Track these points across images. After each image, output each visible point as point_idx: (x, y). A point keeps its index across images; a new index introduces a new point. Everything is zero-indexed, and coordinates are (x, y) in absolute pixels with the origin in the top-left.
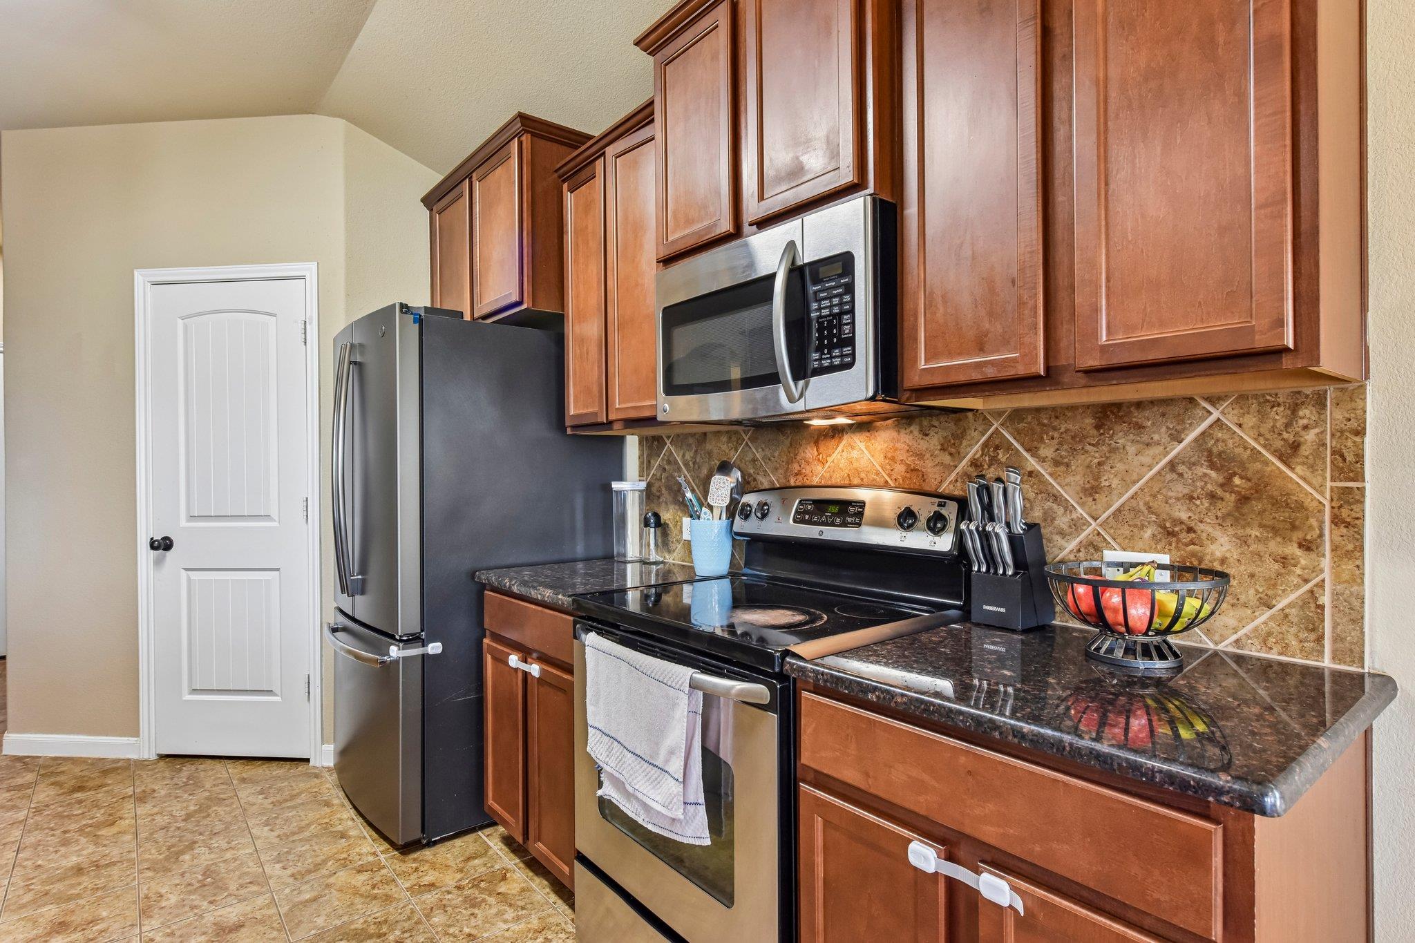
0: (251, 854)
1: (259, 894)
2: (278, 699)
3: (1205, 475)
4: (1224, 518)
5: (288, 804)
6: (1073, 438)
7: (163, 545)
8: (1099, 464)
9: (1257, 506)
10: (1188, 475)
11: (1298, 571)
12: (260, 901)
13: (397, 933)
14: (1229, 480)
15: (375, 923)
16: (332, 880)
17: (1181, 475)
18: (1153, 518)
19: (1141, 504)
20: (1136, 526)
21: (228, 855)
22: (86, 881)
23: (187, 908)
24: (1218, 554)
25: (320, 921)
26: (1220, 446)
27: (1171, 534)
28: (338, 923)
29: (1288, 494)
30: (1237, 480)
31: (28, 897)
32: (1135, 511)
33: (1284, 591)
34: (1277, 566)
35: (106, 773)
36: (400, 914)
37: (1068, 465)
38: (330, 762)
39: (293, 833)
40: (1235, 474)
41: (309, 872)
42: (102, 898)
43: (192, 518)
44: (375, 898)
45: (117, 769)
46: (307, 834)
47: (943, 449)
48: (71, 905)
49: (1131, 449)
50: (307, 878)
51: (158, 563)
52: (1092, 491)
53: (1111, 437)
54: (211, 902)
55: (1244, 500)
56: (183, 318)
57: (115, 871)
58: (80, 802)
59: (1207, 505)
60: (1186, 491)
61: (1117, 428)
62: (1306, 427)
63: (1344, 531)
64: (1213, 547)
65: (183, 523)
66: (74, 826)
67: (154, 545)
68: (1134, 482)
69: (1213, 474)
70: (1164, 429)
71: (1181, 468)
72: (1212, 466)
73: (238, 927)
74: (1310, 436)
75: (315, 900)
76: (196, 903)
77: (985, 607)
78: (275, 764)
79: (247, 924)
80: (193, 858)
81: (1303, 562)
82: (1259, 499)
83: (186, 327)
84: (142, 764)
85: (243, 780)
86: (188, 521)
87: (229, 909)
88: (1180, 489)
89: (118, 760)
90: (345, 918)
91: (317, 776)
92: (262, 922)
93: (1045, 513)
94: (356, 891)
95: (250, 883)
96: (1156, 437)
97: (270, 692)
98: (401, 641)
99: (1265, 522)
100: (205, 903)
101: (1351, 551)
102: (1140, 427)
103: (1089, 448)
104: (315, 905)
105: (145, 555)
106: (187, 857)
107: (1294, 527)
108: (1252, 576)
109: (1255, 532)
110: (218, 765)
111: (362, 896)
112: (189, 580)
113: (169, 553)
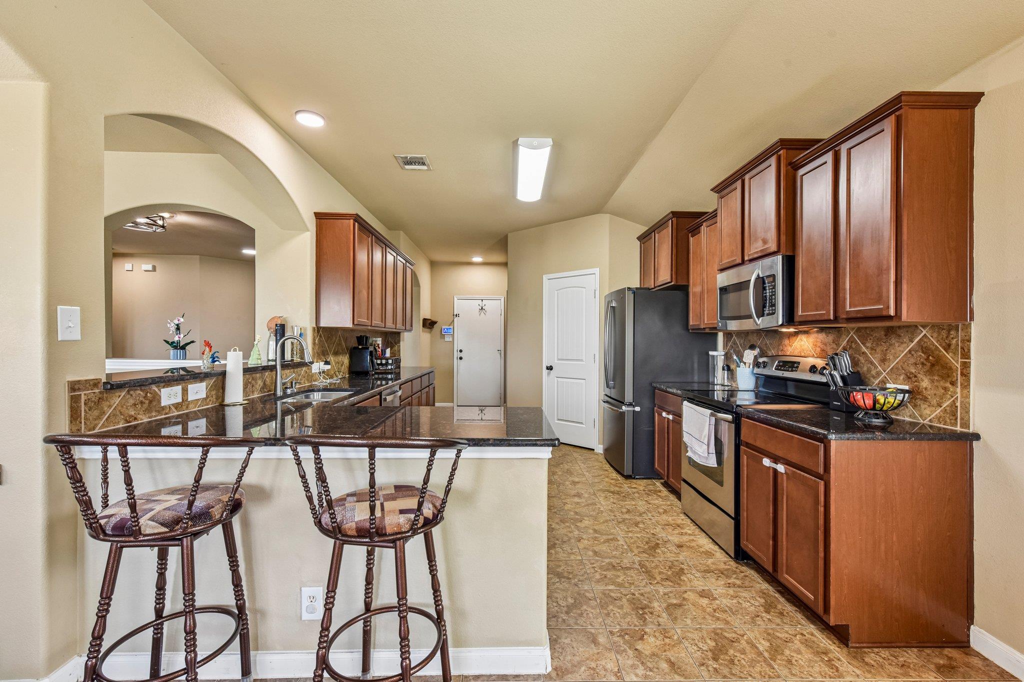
2: (584, 426)
3: (921, 355)
4: (926, 372)
5: (589, 459)
6: (878, 339)
7: (550, 368)
8: (886, 350)
9: (937, 368)
10: (915, 355)
11: (950, 393)
12: (584, 479)
14: (928, 357)
16: (604, 479)
17: (913, 355)
18: (904, 371)
19: (899, 366)
20: (898, 374)
21: (573, 468)
24: (924, 386)
25: (601, 487)
26: (925, 345)
27: (909, 378)
29: (947, 364)
30: (931, 358)
32: (898, 369)
33: (945, 401)
34: (943, 391)
36: (625, 491)
37: (876, 350)
38: (602, 452)
39: (591, 466)
40: (930, 355)
43: (559, 359)
44: (617, 486)
46: (595, 468)
47: (833, 342)
49: (897, 345)
50: (596, 477)
51: (549, 374)
52: (883, 360)
53: (890, 340)
55: (933, 365)
56: (557, 290)
59: (921, 367)
60: (914, 361)
61: (892, 336)
62: (953, 338)
63: (964, 378)
64: (922, 383)
65: (556, 361)
67: (547, 368)
68: (898, 357)
69: (923, 355)
70: (907, 337)
71: (913, 352)
72: (923, 352)
74: (954, 342)
75: (599, 482)
77: (834, 403)
78: (583, 449)
81: (951, 390)
82: (938, 365)
83: (558, 293)
85: (575, 451)
86: (557, 360)
88: (912, 361)
91: (597, 455)
93: (868, 369)
94: (611, 483)
96: (905, 340)
97: (582, 423)
98: (626, 404)
99: (939, 374)
101: (966, 386)
102: (900, 336)
103: (883, 343)
105: (545, 371)
107: (949, 376)
108: (935, 394)
109: (936, 378)
110: (566, 446)
112: (558, 381)
113: (552, 371)
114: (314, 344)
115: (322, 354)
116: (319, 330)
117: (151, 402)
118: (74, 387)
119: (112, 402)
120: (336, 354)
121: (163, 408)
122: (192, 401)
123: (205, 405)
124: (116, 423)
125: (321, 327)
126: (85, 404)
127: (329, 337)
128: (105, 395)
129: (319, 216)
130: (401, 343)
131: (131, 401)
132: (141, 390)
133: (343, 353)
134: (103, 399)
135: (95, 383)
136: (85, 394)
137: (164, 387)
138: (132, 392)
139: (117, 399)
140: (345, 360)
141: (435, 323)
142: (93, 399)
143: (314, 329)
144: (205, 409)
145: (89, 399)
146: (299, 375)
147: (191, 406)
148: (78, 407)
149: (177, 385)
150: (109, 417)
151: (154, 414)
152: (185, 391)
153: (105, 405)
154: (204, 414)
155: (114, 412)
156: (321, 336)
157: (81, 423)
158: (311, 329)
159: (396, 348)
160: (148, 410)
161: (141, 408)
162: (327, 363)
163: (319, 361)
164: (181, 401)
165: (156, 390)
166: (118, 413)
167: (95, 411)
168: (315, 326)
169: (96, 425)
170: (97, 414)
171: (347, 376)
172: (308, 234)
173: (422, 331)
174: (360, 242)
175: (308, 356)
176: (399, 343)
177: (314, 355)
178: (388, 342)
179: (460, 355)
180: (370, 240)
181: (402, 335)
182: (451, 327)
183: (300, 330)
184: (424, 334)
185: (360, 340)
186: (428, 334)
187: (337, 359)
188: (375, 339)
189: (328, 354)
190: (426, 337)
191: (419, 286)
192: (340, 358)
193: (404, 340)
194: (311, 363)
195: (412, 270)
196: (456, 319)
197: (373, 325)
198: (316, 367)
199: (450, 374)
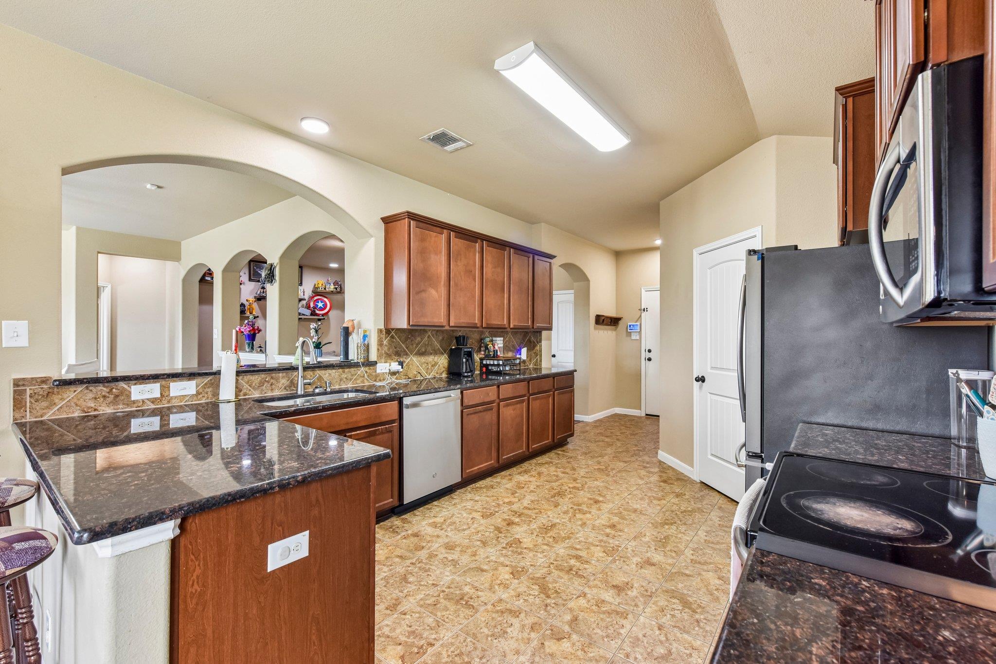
0: (688, 540)
1: (673, 558)
5: (725, 529)
7: (701, 379)
13: (702, 617)
15: (698, 605)
16: (704, 573)
21: (680, 535)
22: (633, 516)
23: (647, 546)
28: (685, 592)
31: (616, 511)
35: (678, 479)
36: (713, 610)
39: (713, 543)
41: (700, 563)
42: (631, 524)
43: (712, 368)
44: (711, 595)
45: (683, 479)
48: (621, 521)
50: (696, 565)
51: (701, 387)
54: (655, 549)
56: (710, 269)
57: (643, 517)
58: (660, 486)
65: (709, 370)
66: (649, 494)
67: (698, 379)
73: (653, 565)
75: (688, 575)
76: (651, 546)
79: (657, 566)
80: (669, 529)
83: (711, 273)
84: (692, 482)
85: (720, 508)
86: (711, 369)
87: (658, 556)
89: (686, 476)
90: (690, 593)
92: (661, 569)
95: (675, 552)
98: (748, 454)
100: (653, 548)
104: (686, 578)
105: (696, 385)
106: (667, 527)
111: (707, 589)
112: (711, 399)
113: (704, 384)
114: (380, 344)
115: (395, 354)
116: (388, 331)
117: (116, 396)
118: (17, 383)
119: (65, 396)
120: (421, 354)
121: (134, 402)
122: (176, 397)
123: (195, 401)
124: (70, 412)
125: (393, 329)
126: (30, 397)
127: (407, 339)
128: (55, 390)
129: (388, 221)
130: (543, 342)
131: (91, 395)
132: (104, 386)
133: (435, 352)
134: (53, 393)
135: (44, 381)
136: (30, 389)
137: (135, 384)
138: (91, 388)
139: (70, 393)
140: (443, 361)
141: (620, 319)
142: (40, 393)
143: (380, 331)
144: (195, 404)
145: (35, 393)
146: (352, 375)
147: (174, 401)
148: (22, 399)
149: (155, 382)
150: (61, 407)
151: (121, 406)
152: (165, 388)
153: (56, 398)
154: (195, 408)
155: (69, 404)
156: (392, 337)
157: (26, 411)
158: (377, 331)
159: (538, 348)
160: (113, 403)
161: (103, 401)
162: (401, 364)
163: (389, 361)
164: (159, 396)
165: (126, 386)
166: (73, 404)
167: (43, 403)
168: (382, 327)
169: (45, 414)
170: (45, 405)
171: (444, 375)
172: (373, 239)
173: (595, 329)
174: (423, 240)
175: (373, 357)
176: (540, 341)
177: (380, 356)
178: (529, 341)
179: (649, 355)
180: (444, 237)
181: (544, 333)
182: (638, 323)
183: (365, 331)
184: (601, 332)
185: (458, 339)
186: (610, 332)
187: (423, 359)
188: (494, 339)
189: (407, 354)
190: (606, 334)
191: (587, 280)
192: (430, 359)
193: (549, 339)
194: (376, 363)
195: (550, 263)
196: (643, 314)
197: (452, 324)
198: (382, 368)
199: (637, 377)
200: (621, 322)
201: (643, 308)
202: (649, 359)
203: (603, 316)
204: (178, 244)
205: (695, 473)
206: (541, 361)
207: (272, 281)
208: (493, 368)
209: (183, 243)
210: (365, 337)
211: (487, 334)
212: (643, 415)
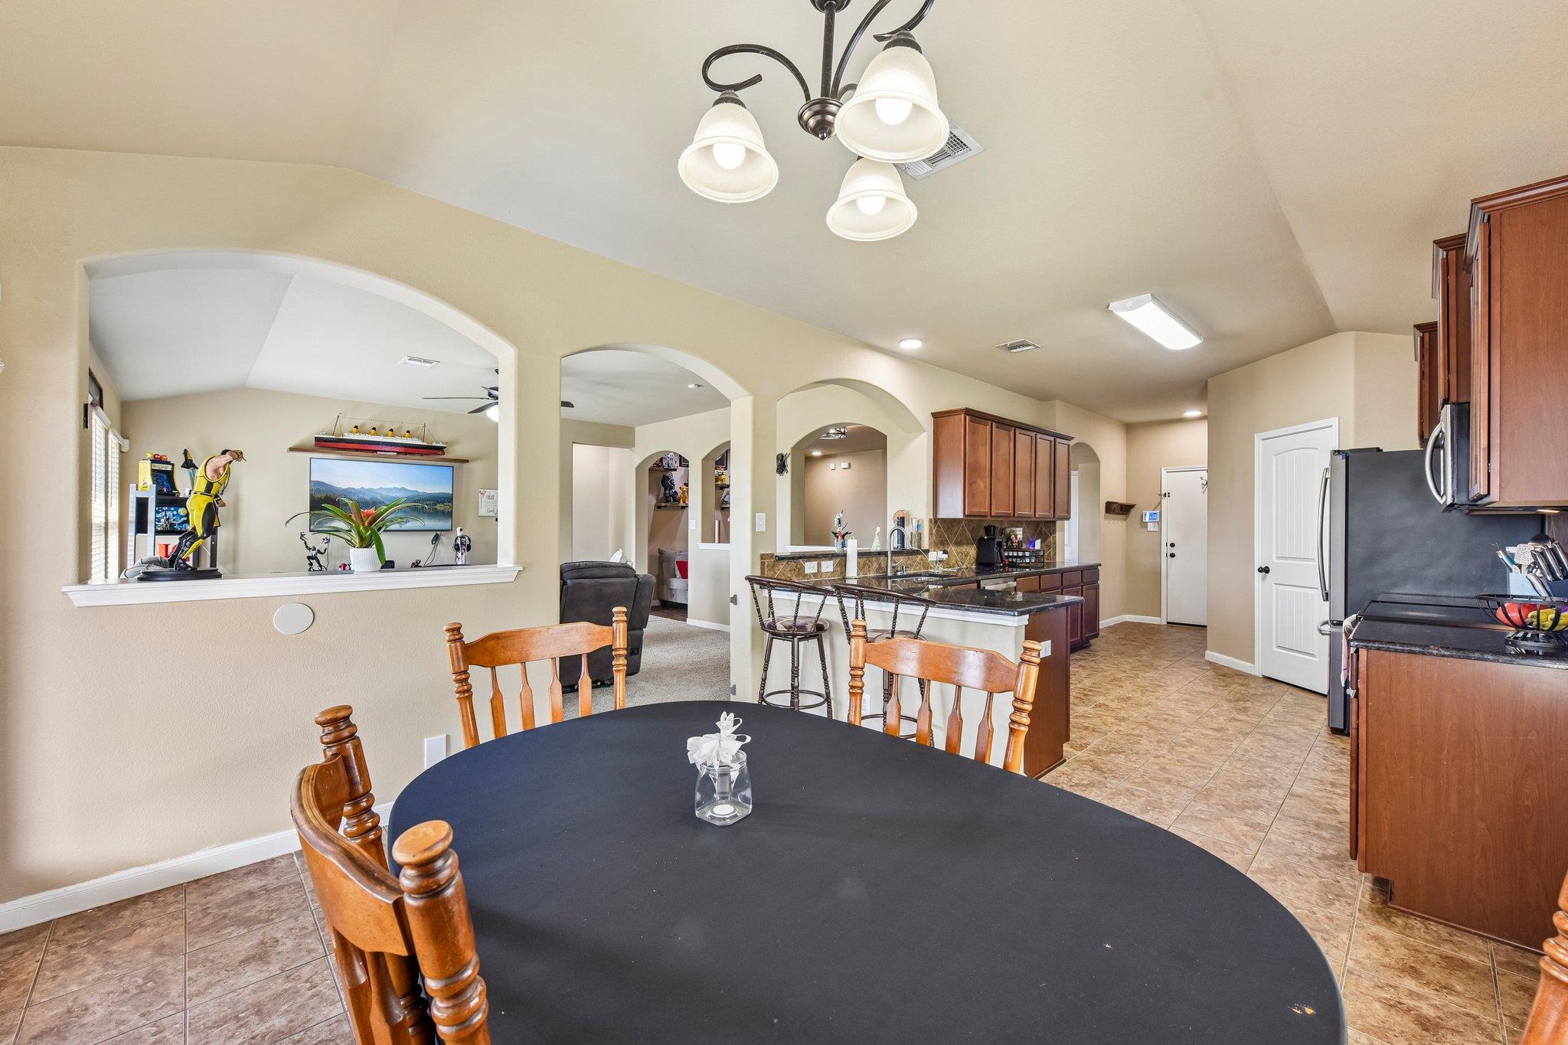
0: (1267, 710)
1: (1257, 718)
2: (1317, 660)
7: (1265, 570)
16: (1292, 726)
23: (1228, 711)
31: (1184, 692)
35: (1236, 674)
43: (1278, 558)
45: (1242, 674)
46: (1299, 715)
51: (1264, 579)
54: (1237, 713)
56: (1276, 455)
57: (1214, 696)
58: (1220, 678)
65: (1274, 560)
66: (1212, 683)
67: (1261, 570)
73: (1240, 720)
76: (1232, 711)
78: (1309, 693)
79: (1244, 721)
83: (1277, 460)
84: (1254, 677)
86: (1276, 559)
87: (1241, 716)
89: (1244, 672)
92: (1249, 722)
95: (1257, 715)
97: (1312, 655)
98: (1332, 623)
100: (1235, 712)
105: (1258, 576)
106: (1242, 702)
110: (1285, 686)
112: (1277, 590)
113: (1268, 575)
114: (931, 534)
115: (941, 543)
116: (936, 521)
117: (798, 569)
118: (763, 557)
119: (780, 567)
120: (958, 544)
121: (806, 575)
122: (825, 571)
123: (833, 573)
125: (939, 519)
126: (767, 565)
127: (949, 528)
129: (936, 416)
130: (1057, 533)
131: (790, 567)
132: (791, 562)
133: (968, 543)
134: (776, 565)
135: (772, 556)
136: (767, 562)
137: (804, 561)
139: (782, 565)
140: (972, 551)
141: (1132, 506)
142: (773, 563)
143: (931, 520)
144: (833, 580)
145: (770, 563)
146: (914, 562)
147: (823, 576)
148: (764, 565)
149: (815, 561)
151: (801, 578)
152: (819, 565)
153: (777, 568)
156: (939, 527)
158: (927, 520)
159: (1051, 539)
160: (798, 575)
161: (794, 573)
162: (945, 552)
163: (937, 550)
164: (817, 570)
165: (800, 562)
166: (782, 574)
168: (931, 517)
170: (772, 573)
171: (974, 566)
172: (925, 434)
173: (1105, 518)
174: (974, 432)
175: (925, 545)
176: (1054, 532)
177: (930, 545)
178: (1041, 532)
179: (1171, 550)
180: (988, 428)
181: (1059, 523)
182: (1158, 512)
183: (918, 521)
184: (1111, 522)
185: (988, 529)
186: (1120, 522)
187: (959, 549)
188: (1013, 529)
189: (948, 544)
190: (1116, 526)
191: (1098, 461)
192: (964, 548)
193: (1063, 530)
194: (927, 552)
195: (1069, 445)
196: (1164, 501)
197: (993, 514)
198: (933, 556)
199: (1155, 577)
200: (1133, 511)
201: (1163, 493)
202: (1172, 555)
203: (1116, 503)
204: (632, 430)
205: (1256, 669)
206: (1055, 554)
207: (783, 470)
208: (1014, 560)
209: (638, 429)
210: (918, 526)
211: (1006, 525)
212: (1165, 623)
